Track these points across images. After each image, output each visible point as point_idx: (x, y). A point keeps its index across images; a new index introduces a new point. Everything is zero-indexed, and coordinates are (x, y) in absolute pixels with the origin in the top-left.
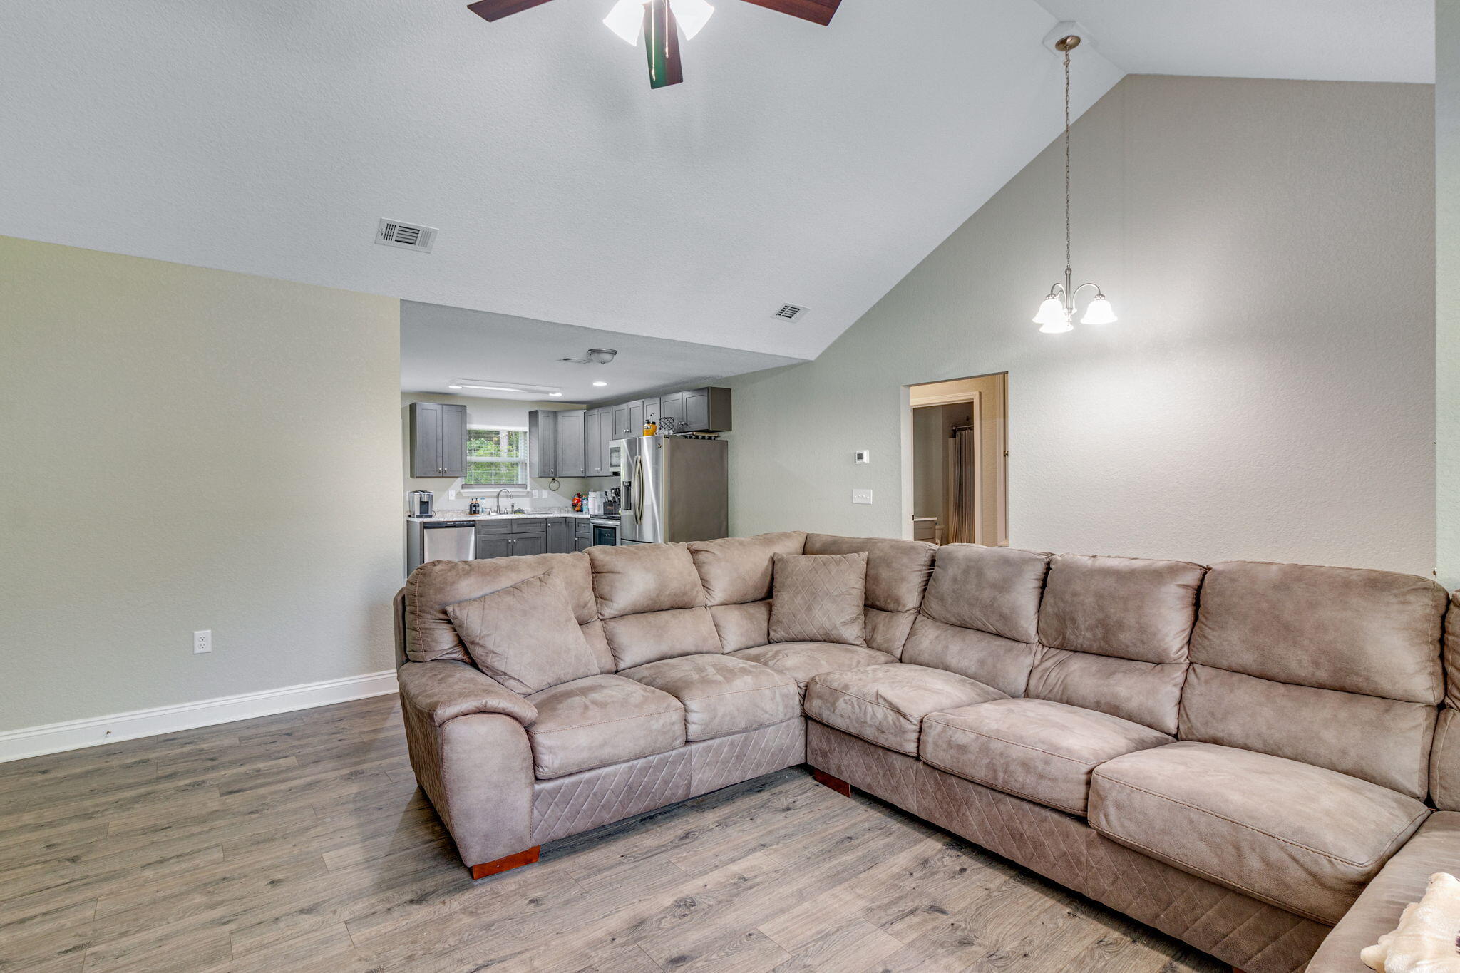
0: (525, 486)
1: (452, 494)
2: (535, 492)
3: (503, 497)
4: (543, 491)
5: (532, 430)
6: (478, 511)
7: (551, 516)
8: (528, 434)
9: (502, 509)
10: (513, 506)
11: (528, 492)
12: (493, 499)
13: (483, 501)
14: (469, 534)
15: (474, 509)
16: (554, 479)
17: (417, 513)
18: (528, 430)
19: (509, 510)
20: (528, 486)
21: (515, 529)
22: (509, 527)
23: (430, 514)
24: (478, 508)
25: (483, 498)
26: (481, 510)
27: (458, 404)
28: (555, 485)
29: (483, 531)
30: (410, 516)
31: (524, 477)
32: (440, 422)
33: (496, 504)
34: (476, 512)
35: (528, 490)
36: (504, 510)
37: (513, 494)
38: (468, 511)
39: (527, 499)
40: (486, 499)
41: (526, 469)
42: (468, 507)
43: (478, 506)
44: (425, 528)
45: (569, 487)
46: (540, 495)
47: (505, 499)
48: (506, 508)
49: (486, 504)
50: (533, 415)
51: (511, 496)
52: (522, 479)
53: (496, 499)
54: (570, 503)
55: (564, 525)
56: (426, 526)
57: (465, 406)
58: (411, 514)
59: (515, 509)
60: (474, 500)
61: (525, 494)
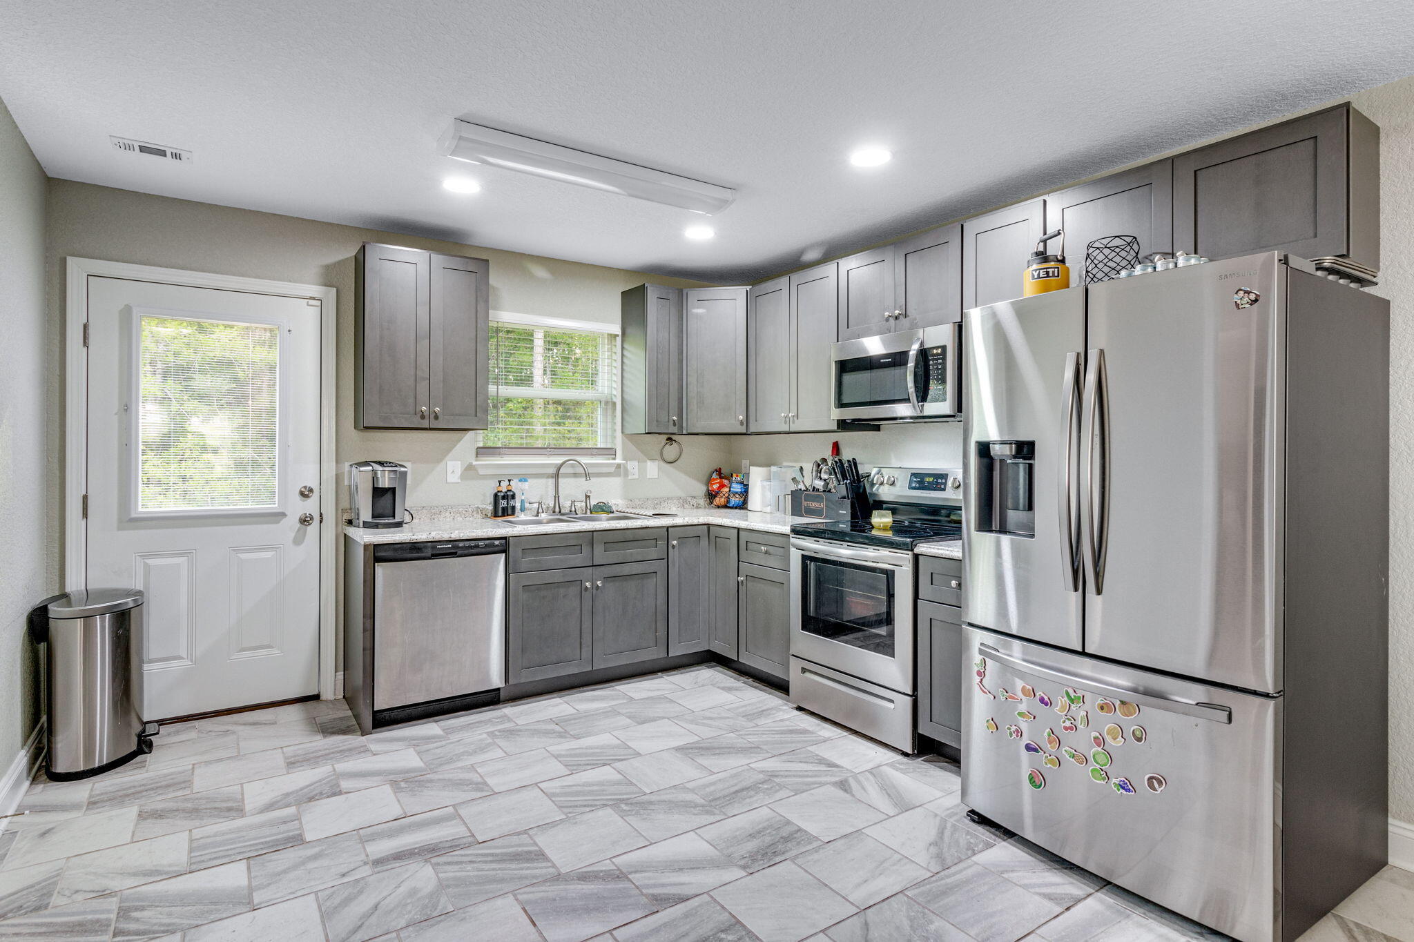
0: (610, 452)
1: (453, 468)
2: (633, 466)
3: (567, 475)
4: (649, 463)
5: (628, 331)
6: (513, 508)
7: (679, 521)
8: (619, 339)
9: (566, 504)
10: (587, 497)
11: (619, 466)
12: (543, 481)
13: (526, 485)
14: (493, 568)
15: (503, 506)
16: (670, 439)
17: (366, 515)
18: (619, 333)
19: (580, 505)
20: (619, 453)
21: (600, 555)
22: (586, 549)
23: (397, 519)
24: (511, 503)
25: (523, 479)
26: (518, 505)
27: (473, 256)
28: (671, 451)
29: (526, 561)
30: (350, 522)
31: (610, 433)
32: (423, 295)
33: (552, 492)
34: (508, 512)
35: (619, 460)
36: (568, 504)
37: (591, 470)
38: (491, 508)
39: (616, 482)
40: (532, 482)
41: (614, 416)
42: (491, 499)
43: (513, 497)
44: (378, 560)
45: (700, 454)
46: (642, 472)
47: (572, 480)
48: (573, 502)
49: (531, 492)
50: (633, 301)
51: (587, 476)
52: (606, 436)
53: (551, 482)
54: (701, 489)
55: (704, 542)
56: (379, 554)
57: (487, 261)
58: (353, 516)
59: (593, 502)
60: (504, 485)
61: (612, 470)
